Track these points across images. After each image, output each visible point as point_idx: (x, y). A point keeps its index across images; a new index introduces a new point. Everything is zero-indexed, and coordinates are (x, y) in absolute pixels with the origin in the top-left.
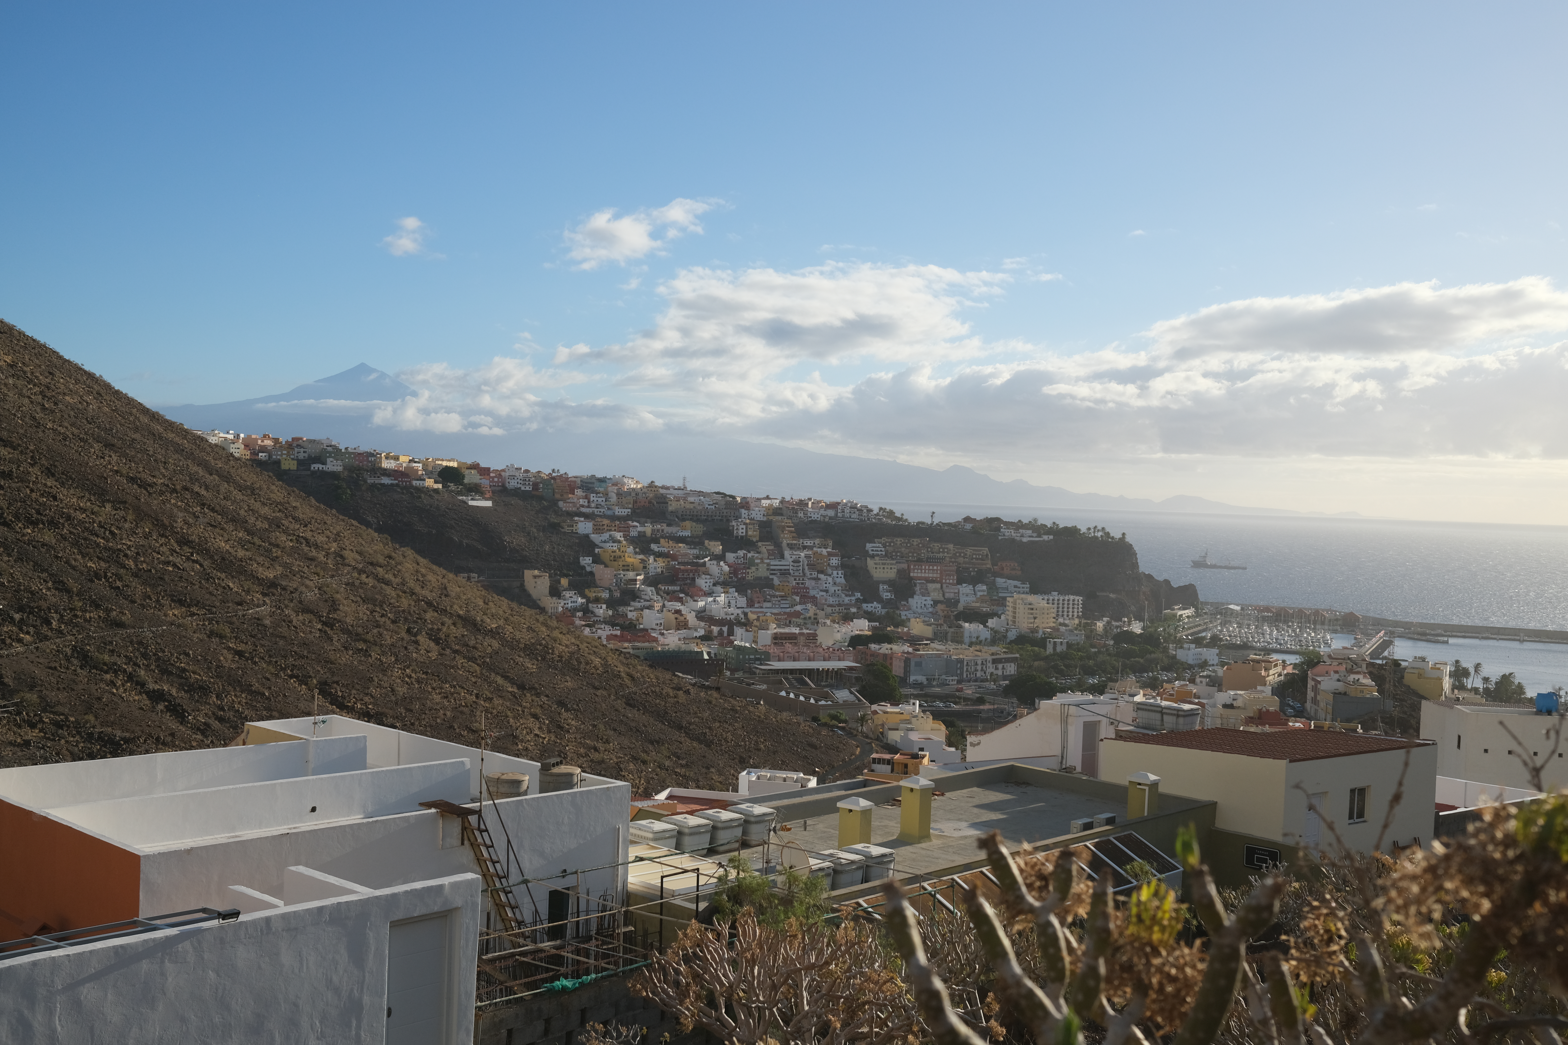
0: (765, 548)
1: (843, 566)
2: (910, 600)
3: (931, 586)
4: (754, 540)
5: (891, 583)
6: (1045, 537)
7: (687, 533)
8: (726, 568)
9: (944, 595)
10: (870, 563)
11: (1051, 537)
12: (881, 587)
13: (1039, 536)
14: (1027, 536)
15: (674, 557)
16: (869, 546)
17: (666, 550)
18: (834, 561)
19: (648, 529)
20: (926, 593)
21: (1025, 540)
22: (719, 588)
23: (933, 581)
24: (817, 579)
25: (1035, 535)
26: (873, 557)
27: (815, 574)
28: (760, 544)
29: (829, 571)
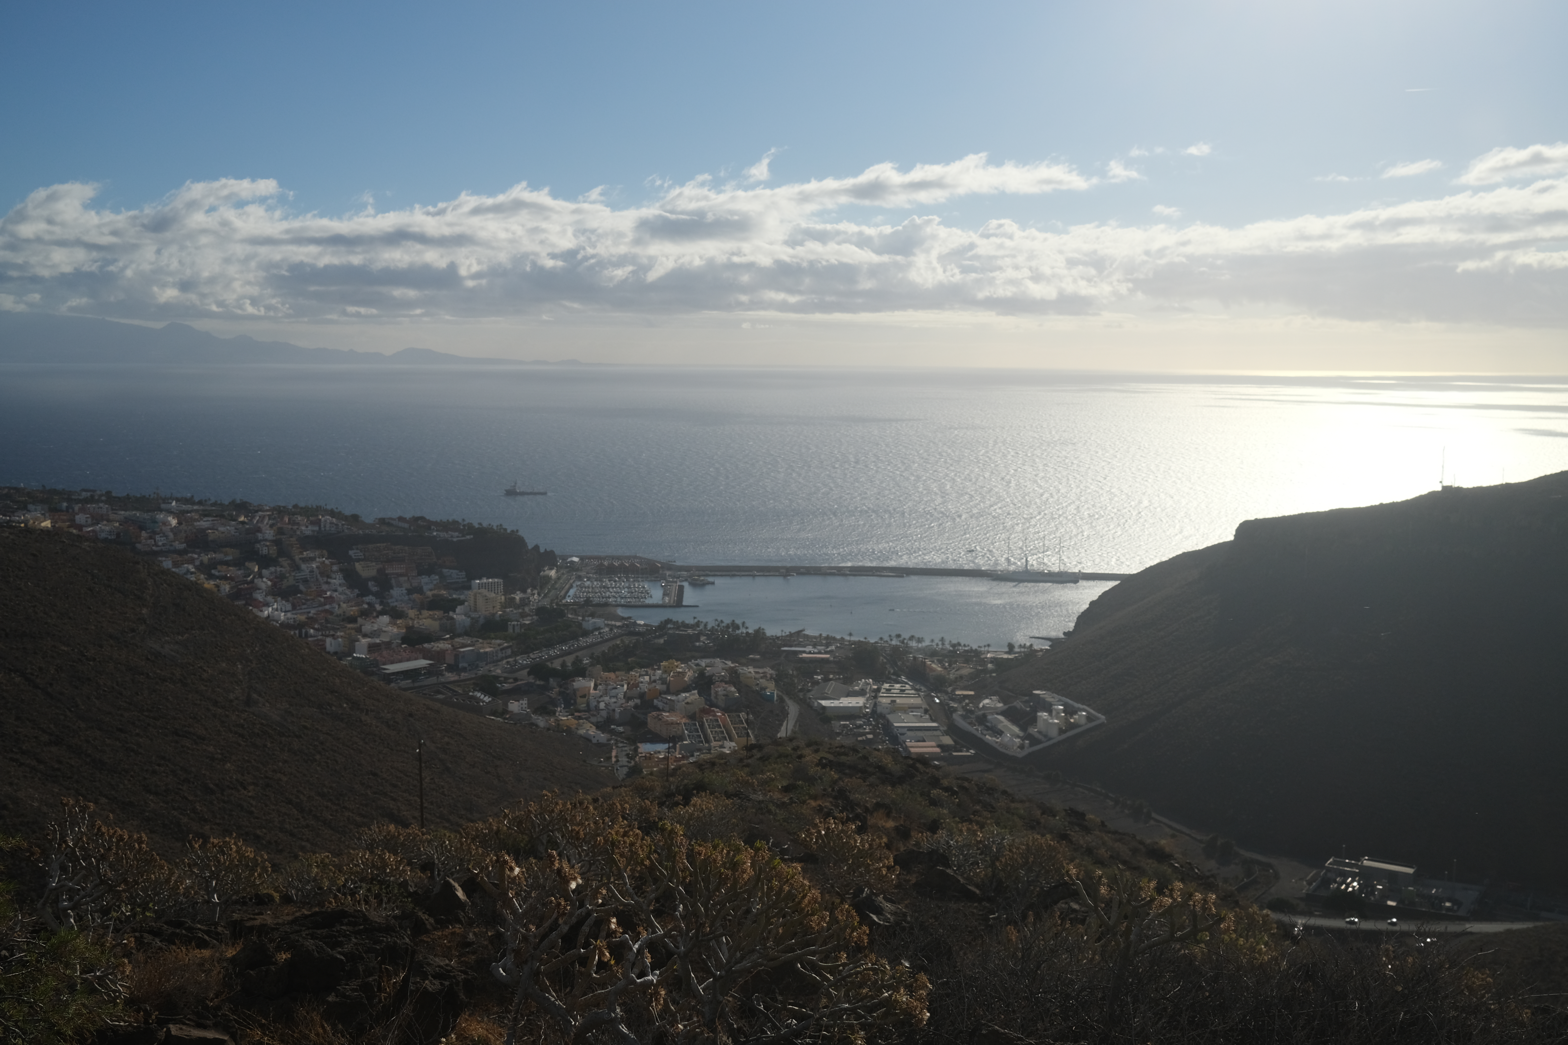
0: (284, 561)
1: (341, 570)
2: (391, 591)
3: (402, 579)
4: (274, 556)
5: (374, 579)
6: (468, 537)
7: (229, 558)
8: (269, 583)
9: (411, 585)
10: (358, 566)
11: (472, 536)
12: (370, 583)
13: (463, 536)
14: (455, 536)
15: (231, 579)
16: (351, 553)
17: (223, 574)
18: (335, 568)
19: (205, 558)
20: (400, 585)
21: (455, 540)
22: (270, 599)
23: (401, 575)
24: (328, 583)
25: (460, 535)
26: (358, 560)
27: (325, 579)
28: (280, 560)
29: (334, 576)
